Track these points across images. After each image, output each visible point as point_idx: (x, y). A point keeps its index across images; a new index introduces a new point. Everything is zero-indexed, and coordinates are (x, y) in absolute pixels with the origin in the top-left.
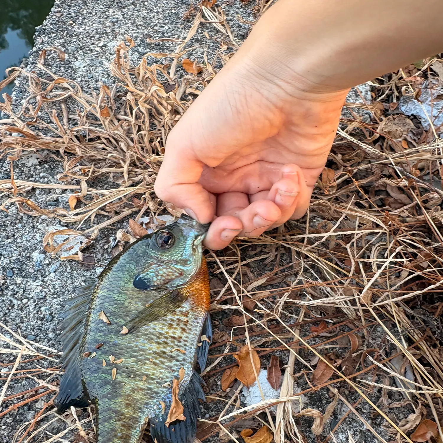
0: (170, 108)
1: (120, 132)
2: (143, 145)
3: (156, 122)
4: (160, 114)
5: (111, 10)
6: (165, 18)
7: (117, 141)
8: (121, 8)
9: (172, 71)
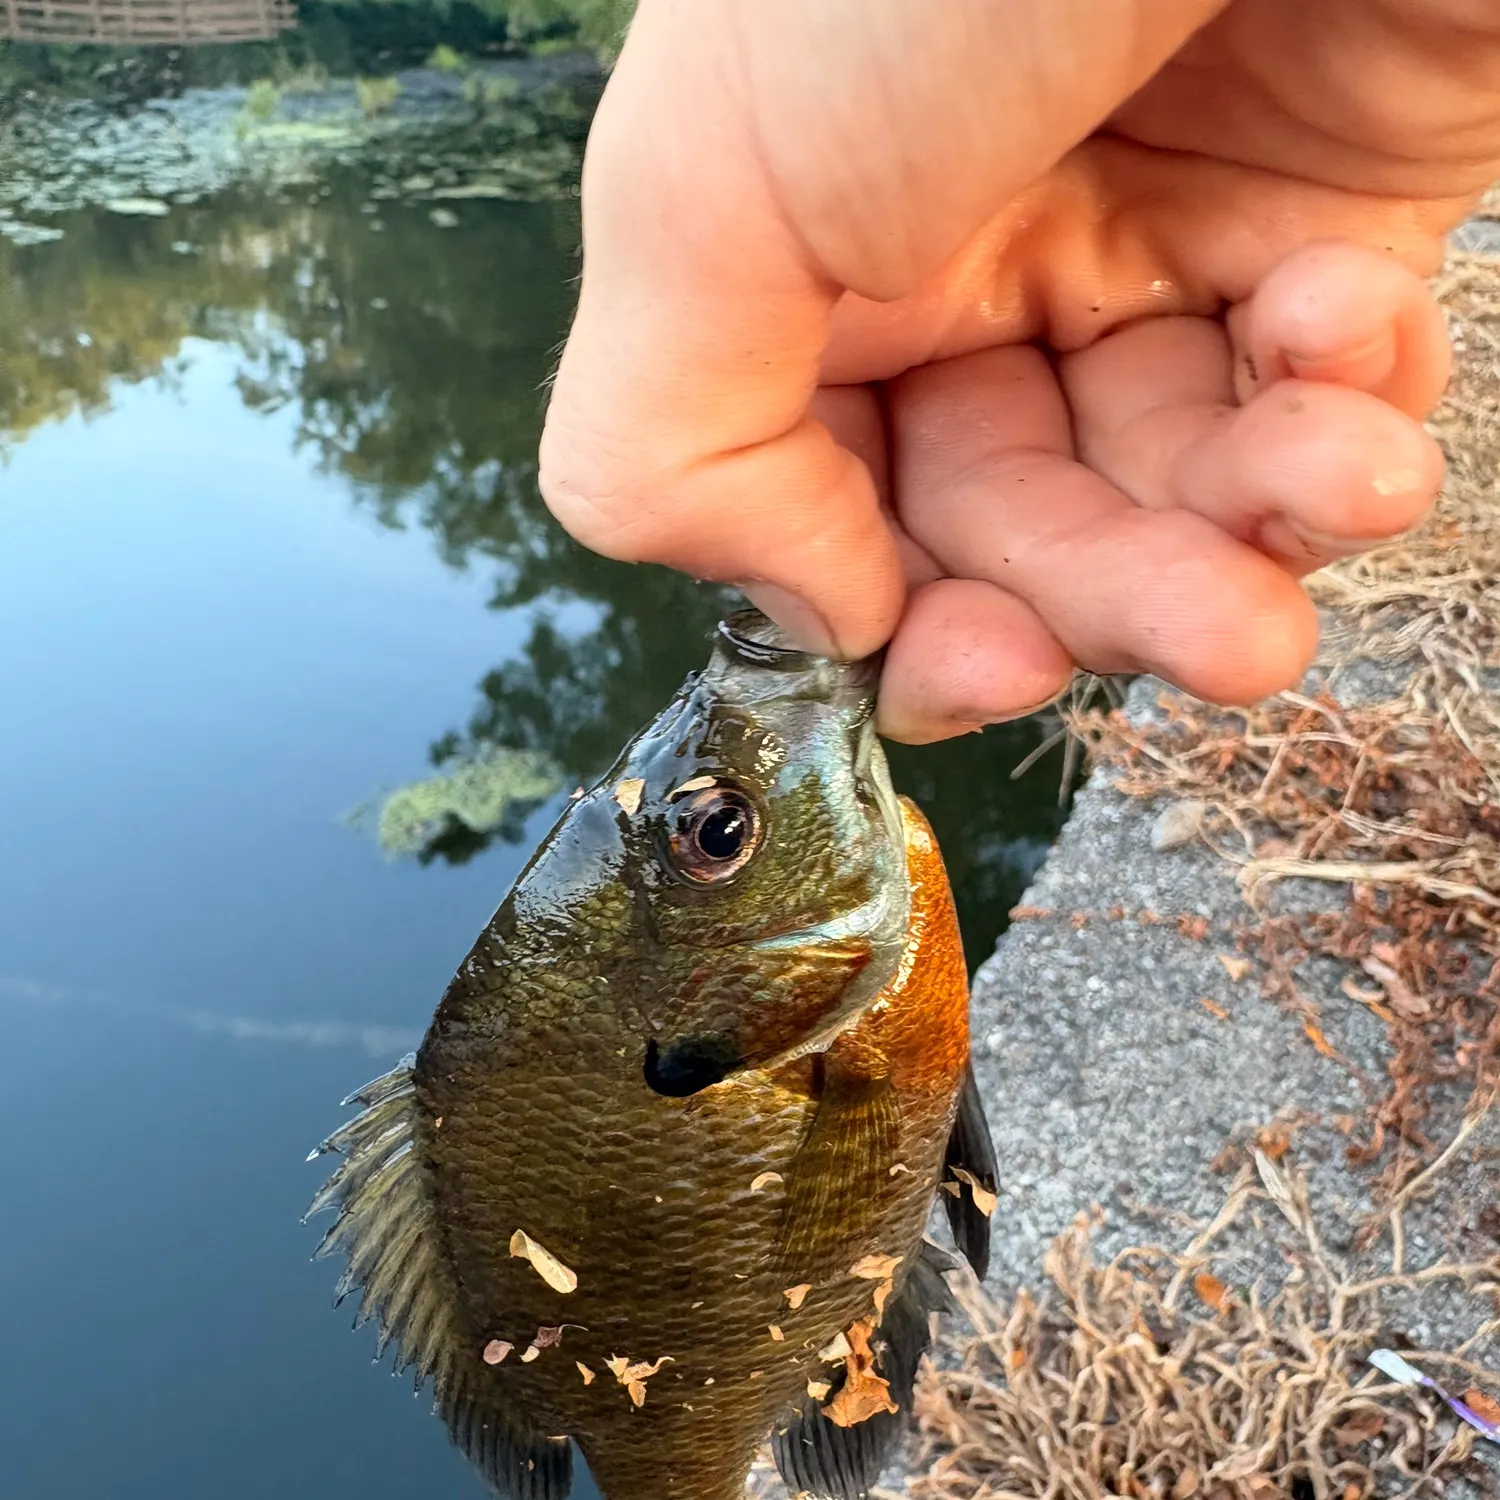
0: (1158, 1388)
1: (1042, 1412)
2: (1084, 1454)
3: (1121, 1410)
4: (1132, 1390)
5: (1056, 1104)
6: (1170, 1152)
7: (1031, 1427)
8: (1077, 1105)
9: (1172, 1291)
